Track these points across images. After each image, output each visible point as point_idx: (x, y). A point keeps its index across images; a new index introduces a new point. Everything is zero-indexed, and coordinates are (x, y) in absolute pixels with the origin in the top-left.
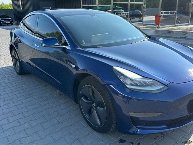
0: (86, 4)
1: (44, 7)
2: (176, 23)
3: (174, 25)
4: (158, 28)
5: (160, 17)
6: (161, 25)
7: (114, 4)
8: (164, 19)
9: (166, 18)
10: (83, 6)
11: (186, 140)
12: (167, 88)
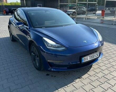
0: (62, 3)
1: (38, 5)
2: (115, 15)
3: (114, 17)
4: (103, 18)
5: (104, 11)
6: (105, 16)
7: (78, 3)
8: (110, 12)
9: (112, 12)
10: (60, 4)
11: (80, 77)
12: (67, 49)
